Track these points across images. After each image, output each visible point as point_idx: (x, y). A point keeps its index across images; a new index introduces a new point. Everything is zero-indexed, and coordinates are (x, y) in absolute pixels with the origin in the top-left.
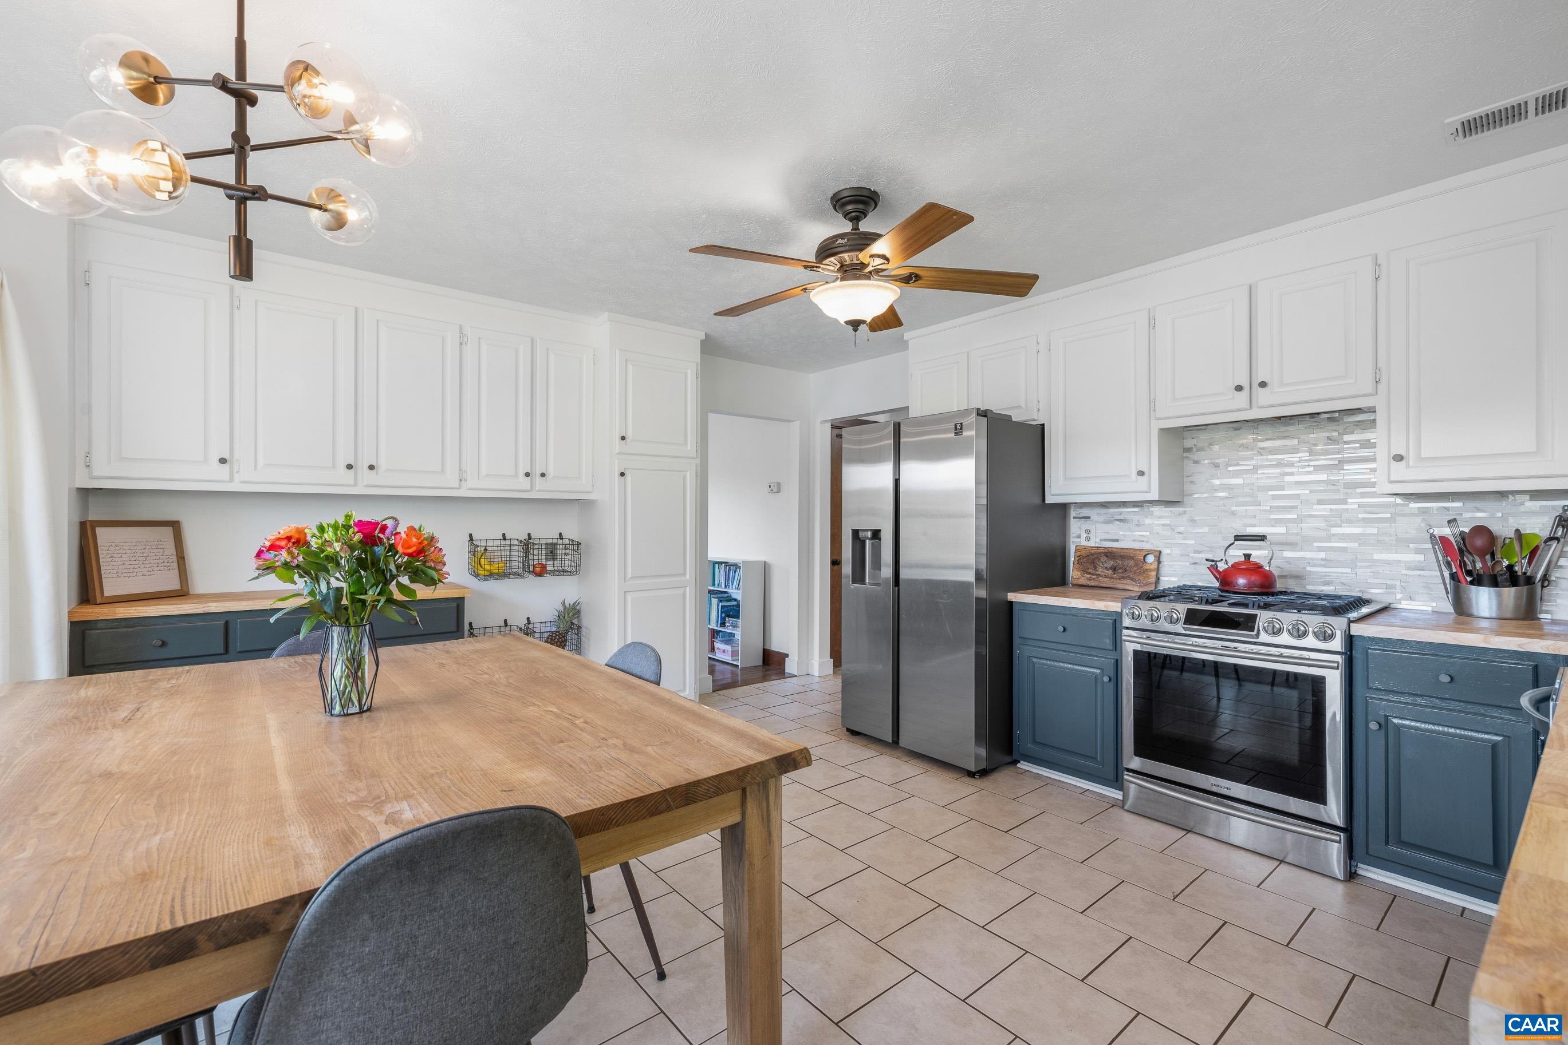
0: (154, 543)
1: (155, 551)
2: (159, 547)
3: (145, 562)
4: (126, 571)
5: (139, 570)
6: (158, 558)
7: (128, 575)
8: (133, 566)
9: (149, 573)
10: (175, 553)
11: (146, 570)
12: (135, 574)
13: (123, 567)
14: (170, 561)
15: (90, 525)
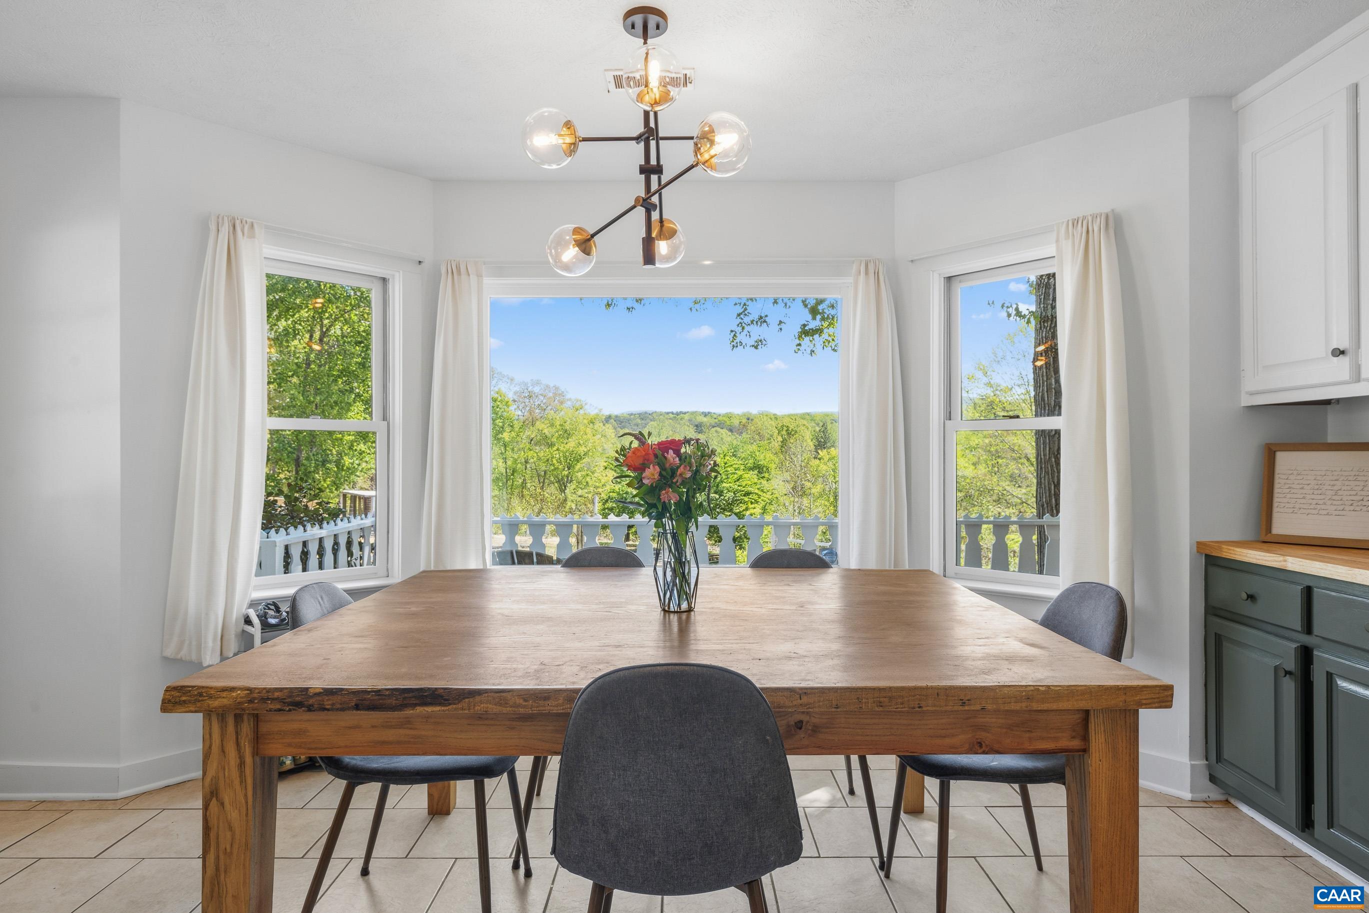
0: (1352, 473)
1: (1352, 483)
2: (1359, 479)
4: (1307, 506)
5: (1327, 506)
7: (1308, 511)
11: (1334, 507)
12: (1315, 512)
13: (1302, 502)
15: (1270, 449)
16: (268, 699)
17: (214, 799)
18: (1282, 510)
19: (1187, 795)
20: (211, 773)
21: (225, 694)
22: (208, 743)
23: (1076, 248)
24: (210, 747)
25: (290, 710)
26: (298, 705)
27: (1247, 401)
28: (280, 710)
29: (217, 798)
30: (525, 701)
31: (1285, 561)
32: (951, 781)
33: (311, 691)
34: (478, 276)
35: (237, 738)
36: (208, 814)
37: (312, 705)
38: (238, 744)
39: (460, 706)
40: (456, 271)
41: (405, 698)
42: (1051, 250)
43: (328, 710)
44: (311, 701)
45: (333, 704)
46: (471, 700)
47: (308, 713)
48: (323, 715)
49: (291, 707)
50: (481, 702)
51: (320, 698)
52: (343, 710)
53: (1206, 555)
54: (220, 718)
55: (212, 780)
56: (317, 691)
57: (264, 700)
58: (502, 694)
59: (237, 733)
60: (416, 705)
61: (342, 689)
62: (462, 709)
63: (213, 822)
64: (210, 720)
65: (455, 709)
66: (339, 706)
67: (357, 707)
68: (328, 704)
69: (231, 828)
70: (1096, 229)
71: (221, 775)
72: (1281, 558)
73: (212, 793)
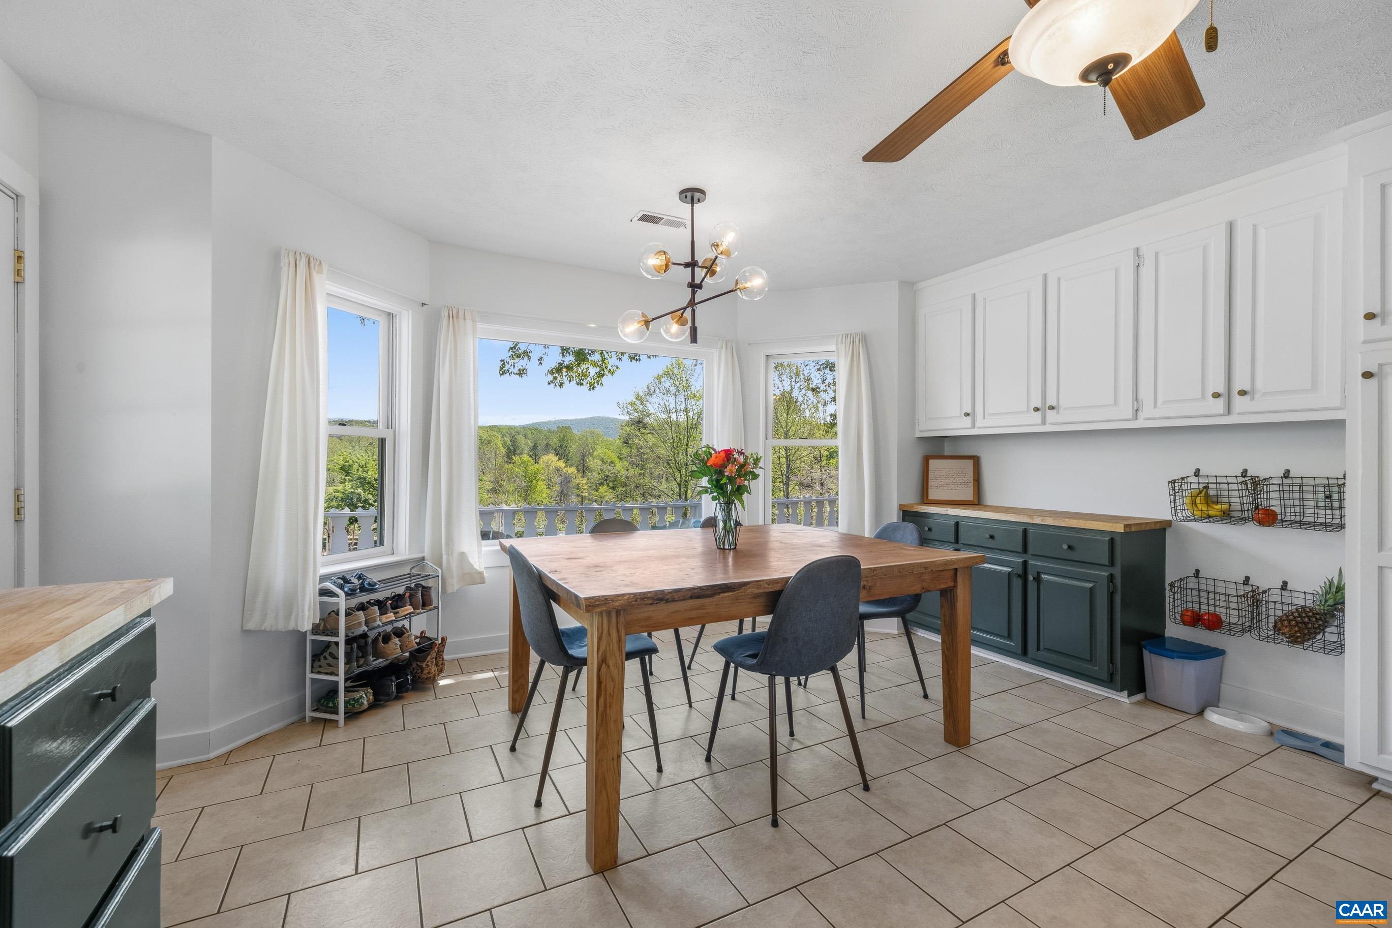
0: (960, 470)
1: (960, 474)
2: (964, 472)
3: (954, 481)
4: (942, 486)
5: (950, 486)
6: (961, 479)
7: (943, 488)
8: (945, 486)
9: (955, 488)
10: (972, 477)
11: (954, 486)
12: (946, 488)
13: (941, 483)
14: (969, 481)
15: (926, 458)
16: (645, 598)
17: (604, 664)
18: (933, 488)
19: (896, 632)
20: (602, 648)
21: (620, 598)
22: (600, 630)
23: (847, 350)
24: (602, 633)
25: (657, 603)
26: (661, 600)
27: (918, 434)
28: (651, 604)
29: (605, 663)
30: (769, 585)
31: (947, 510)
32: (864, 621)
33: (666, 591)
34: (473, 321)
35: (617, 626)
36: (600, 674)
37: (668, 599)
38: (618, 629)
39: (740, 591)
40: (454, 315)
41: (714, 590)
42: (833, 348)
43: (676, 601)
44: (667, 597)
45: (679, 598)
46: (745, 587)
47: (667, 604)
48: (675, 603)
49: (657, 602)
50: (750, 588)
51: (671, 595)
52: (684, 600)
53: (903, 511)
54: (608, 614)
55: (603, 653)
56: (669, 591)
57: (643, 599)
58: (759, 583)
59: (617, 623)
60: (720, 593)
61: (683, 589)
62: (741, 593)
63: (603, 678)
64: (602, 617)
65: (737, 593)
66: (682, 598)
67: (691, 598)
68: (676, 598)
69: (613, 680)
70: (857, 341)
71: (608, 649)
72: (945, 509)
73: (603, 661)
